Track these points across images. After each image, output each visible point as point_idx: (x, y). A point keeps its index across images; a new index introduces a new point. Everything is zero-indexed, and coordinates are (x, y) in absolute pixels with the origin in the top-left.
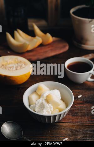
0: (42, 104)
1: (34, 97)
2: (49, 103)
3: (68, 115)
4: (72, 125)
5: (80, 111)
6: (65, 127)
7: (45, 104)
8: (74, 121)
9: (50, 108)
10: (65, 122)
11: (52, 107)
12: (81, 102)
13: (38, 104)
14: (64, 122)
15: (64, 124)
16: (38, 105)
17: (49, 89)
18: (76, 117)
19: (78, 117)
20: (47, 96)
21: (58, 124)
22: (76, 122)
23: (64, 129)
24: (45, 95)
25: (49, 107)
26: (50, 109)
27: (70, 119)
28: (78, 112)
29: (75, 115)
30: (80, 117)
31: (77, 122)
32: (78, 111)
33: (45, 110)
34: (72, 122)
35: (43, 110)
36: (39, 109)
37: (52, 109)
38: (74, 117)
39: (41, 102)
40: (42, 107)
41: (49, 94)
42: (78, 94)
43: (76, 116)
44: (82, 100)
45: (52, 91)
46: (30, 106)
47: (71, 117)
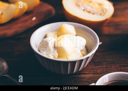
3: (89, 65)
4: (97, 75)
6: (89, 79)
8: (99, 71)
10: (87, 73)
14: (85, 73)
15: (87, 76)
18: (100, 67)
19: (102, 66)
21: (79, 76)
22: (101, 72)
23: (87, 81)
27: (93, 69)
28: (101, 60)
29: (99, 64)
30: (105, 66)
34: (96, 73)
38: (97, 67)
47: (94, 67)
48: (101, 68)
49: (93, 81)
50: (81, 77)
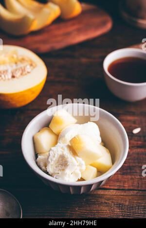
0: (62, 157)
1: (45, 139)
2: (77, 156)
4: (122, 194)
5: (137, 164)
6: (109, 199)
7: (67, 158)
8: (126, 185)
9: (80, 165)
10: (108, 187)
11: (82, 164)
12: (139, 143)
13: (54, 157)
15: (107, 192)
16: (54, 159)
17: (76, 121)
18: (130, 177)
19: (133, 177)
20: (73, 140)
21: (95, 193)
22: (130, 188)
23: (106, 203)
24: (68, 137)
25: (77, 164)
26: (78, 168)
28: (134, 165)
29: (129, 171)
31: (132, 188)
32: (135, 163)
33: (68, 171)
34: (122, 188)
35: (63, 170)
36: (56, 167)
37: (84, 168)
38: (125, 177)
39: (60, 153)
40: (63, 163)
41: (78, 136)
42: (133, 125)
43: (130, 174)
44: (142, 138)
45: (82, 125)
46: (36, 156)
47: (120, 176)
48: (132, 179)
49: (114, 204)
50: (98, 194)
